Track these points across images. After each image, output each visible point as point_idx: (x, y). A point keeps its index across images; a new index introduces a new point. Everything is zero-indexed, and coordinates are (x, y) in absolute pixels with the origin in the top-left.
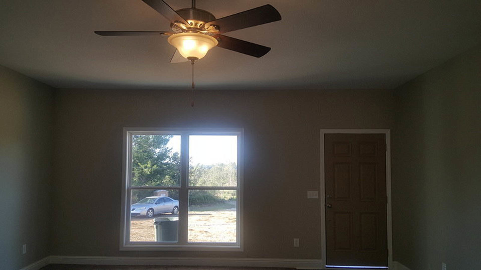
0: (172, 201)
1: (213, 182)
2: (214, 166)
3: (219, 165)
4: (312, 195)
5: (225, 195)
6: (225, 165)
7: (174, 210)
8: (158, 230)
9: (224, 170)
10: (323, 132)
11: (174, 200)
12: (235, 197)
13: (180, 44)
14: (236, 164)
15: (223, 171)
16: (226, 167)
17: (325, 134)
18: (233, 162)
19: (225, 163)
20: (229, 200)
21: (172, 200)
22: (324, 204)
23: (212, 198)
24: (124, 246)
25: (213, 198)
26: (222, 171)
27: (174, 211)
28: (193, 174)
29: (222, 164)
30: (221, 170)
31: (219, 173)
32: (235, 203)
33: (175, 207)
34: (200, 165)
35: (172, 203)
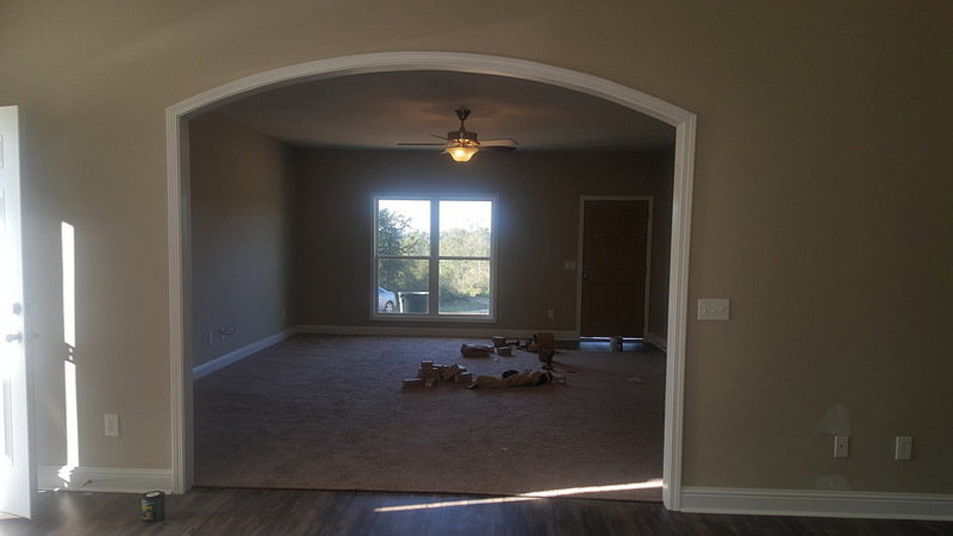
0: (384, 294)
1: (447, 266)
2: (447, 234)
3: (456, 234)
4: (568, 265)
5: (468, 289)
6: (468, 234)
7: (386, 307)
8: (405, 305)
9: (466, 243)
10: (583, 198)
11: (386, 291)
12: (488, 292)
13: (454, 153)
14: (490, 231)
15: (464, 244)
16: (470, 237)
17: (585, 201)
18: (484, 228)
19: (468, 229)
20: (477, 297)
21: (383, 292)
22: (581, 274)
23: (447, 292)
24: (375, 316)
25: (449, 293)
26: (462, 245)
27: (387, 309)
28: (412, 249)
29: (464, 232)
30: (461, 242)
31: (456, 248)
32: (487, 302)
33: (388, 303)
34: (421, 232)
35: (384, 296)
